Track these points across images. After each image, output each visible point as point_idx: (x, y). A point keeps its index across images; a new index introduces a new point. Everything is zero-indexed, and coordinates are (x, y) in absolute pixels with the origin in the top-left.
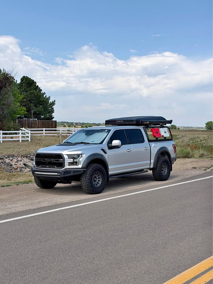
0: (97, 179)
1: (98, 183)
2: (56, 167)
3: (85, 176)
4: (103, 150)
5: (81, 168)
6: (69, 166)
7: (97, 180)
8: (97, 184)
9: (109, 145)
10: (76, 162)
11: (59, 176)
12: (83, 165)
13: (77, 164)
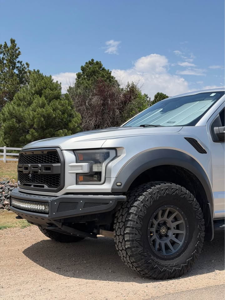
0: (169, 229)
1: (173, 243)
2: (46, 187)
3: (124, 217)
4: (193, 142)
5: (110, 191)
6: (77, 184)
7: (170, 233)
8: (170, 245)
9: (215, 128)
10: (99, 174)
11: (47, 216)
12: (115, 183)
13: (100, 180)
